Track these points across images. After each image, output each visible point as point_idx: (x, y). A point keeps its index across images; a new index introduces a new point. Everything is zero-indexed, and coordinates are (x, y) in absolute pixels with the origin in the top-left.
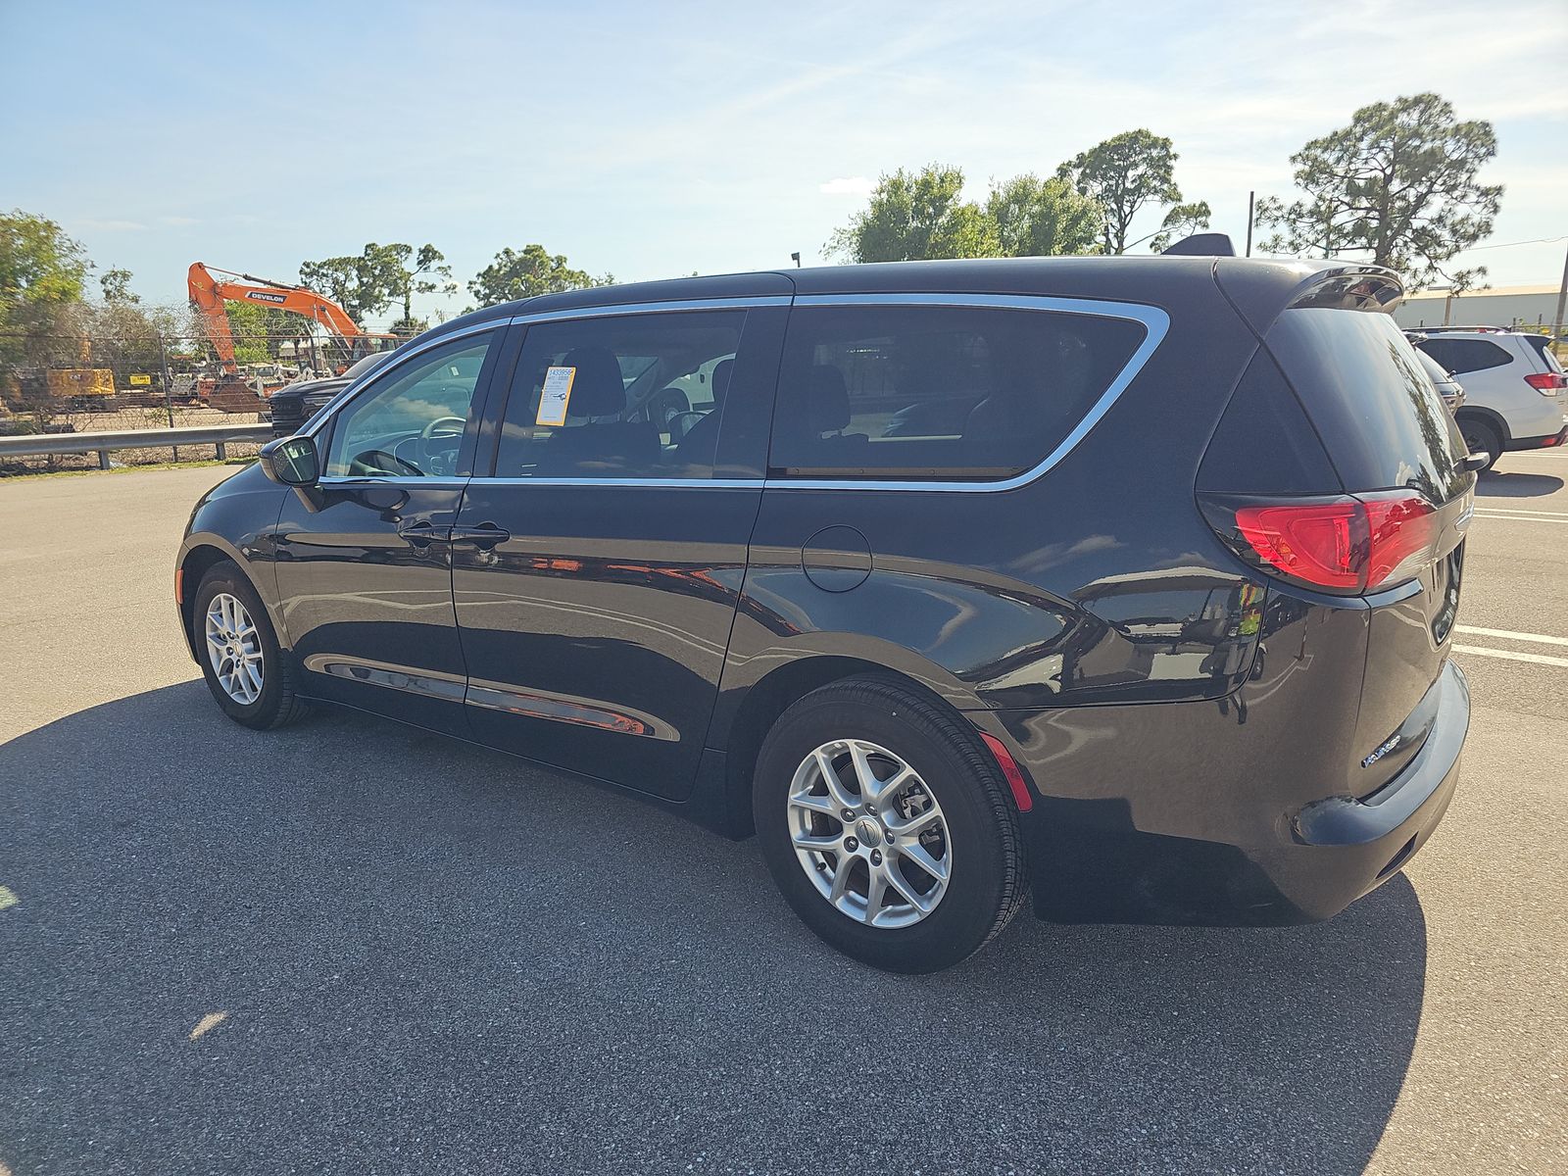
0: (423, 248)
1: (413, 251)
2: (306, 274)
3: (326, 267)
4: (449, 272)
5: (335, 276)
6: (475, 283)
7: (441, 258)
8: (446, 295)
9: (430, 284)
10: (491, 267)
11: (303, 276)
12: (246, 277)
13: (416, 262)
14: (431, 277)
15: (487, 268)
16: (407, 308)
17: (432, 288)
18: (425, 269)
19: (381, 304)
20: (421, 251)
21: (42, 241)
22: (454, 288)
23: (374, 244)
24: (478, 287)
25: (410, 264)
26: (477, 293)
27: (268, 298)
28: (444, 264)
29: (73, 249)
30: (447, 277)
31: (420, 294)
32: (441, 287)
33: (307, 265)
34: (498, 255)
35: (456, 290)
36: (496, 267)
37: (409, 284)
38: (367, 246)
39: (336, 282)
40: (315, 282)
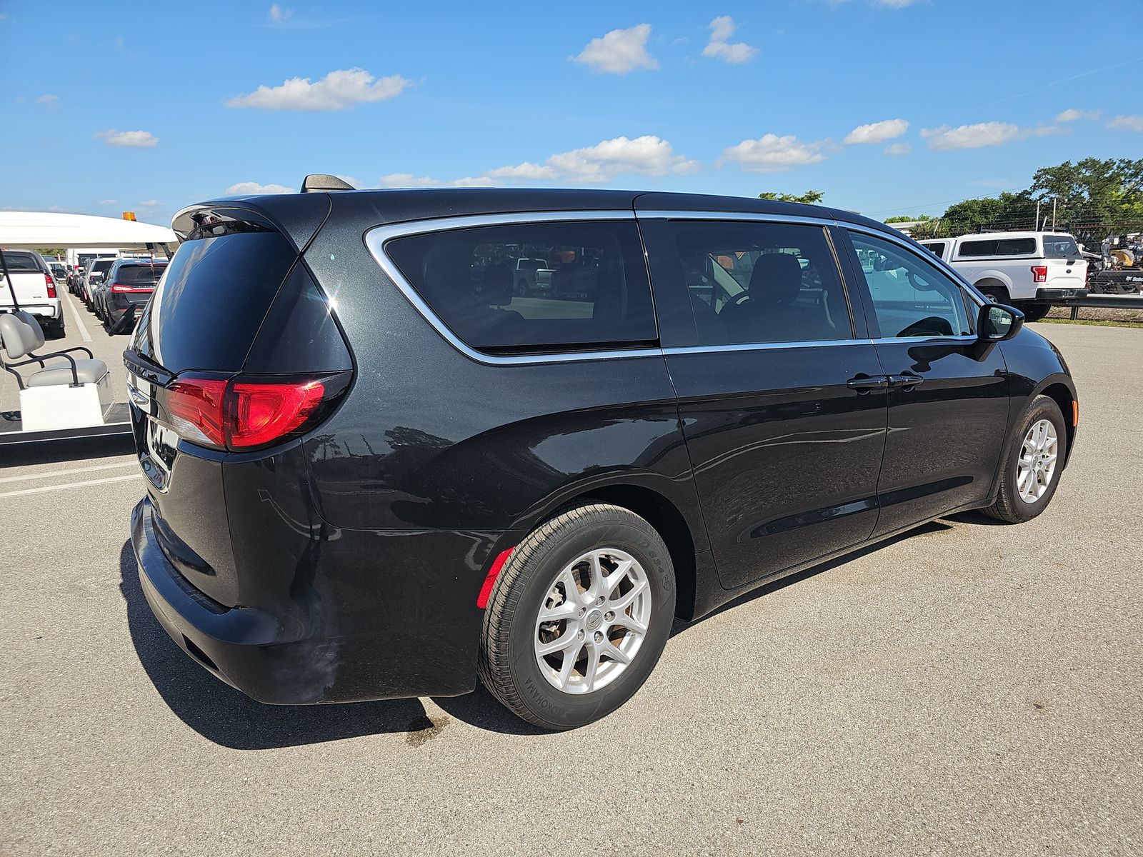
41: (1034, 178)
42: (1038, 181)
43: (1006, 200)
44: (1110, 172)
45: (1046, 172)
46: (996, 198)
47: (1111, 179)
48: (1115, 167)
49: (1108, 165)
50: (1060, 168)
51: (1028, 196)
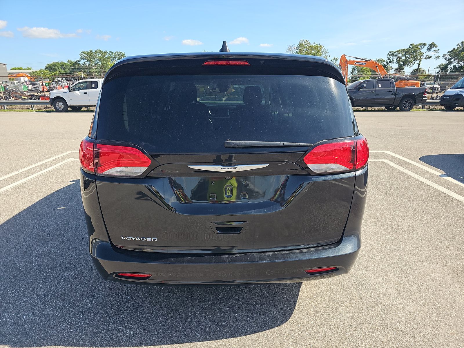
0: (430, 44)
1: (427, 45)
2: (389, 55)
3: (396, 53)
4: (438, 51)
5: (399, 55)
6: (446, 55)
7: (437, 47)
8: (435, 59)
9: (430, 56)
10: (454, 49)
11: (388, 56)
12: (356, 58)
13: (427, 49)
14: (432, 53)
15: (453, 49)
16: (419, 65)
17: (430, 57)
18: (430, 51)
19: (411, 64)
20: (430, 45)
21: (318, 51)
22: (439, 57)
23: (413, 44)
24: (446, 56)
25: (424, 50)
26: (446, 59)
27: (361, 64)
28: (437, 49)
29: (326, 52)
30: (437, 53)
31: (426, 60)
32: (434, 57)
33: (390, 52)
34: (458, 44)
35: (439, 58)
36: (456, 48)
37: (422, 56)
38: (410, 45)
39: (398, 57)
40: (392, 57)
41: (80, 55)
42: (82, 56)
43: (70, 64)
44: (107, 56)
45: (84, 53)
46: (66, 62)
47: (108, 58)
48: (108, 54)
49: (105, 53)
50: (89, 52)
51: (79, 62)
